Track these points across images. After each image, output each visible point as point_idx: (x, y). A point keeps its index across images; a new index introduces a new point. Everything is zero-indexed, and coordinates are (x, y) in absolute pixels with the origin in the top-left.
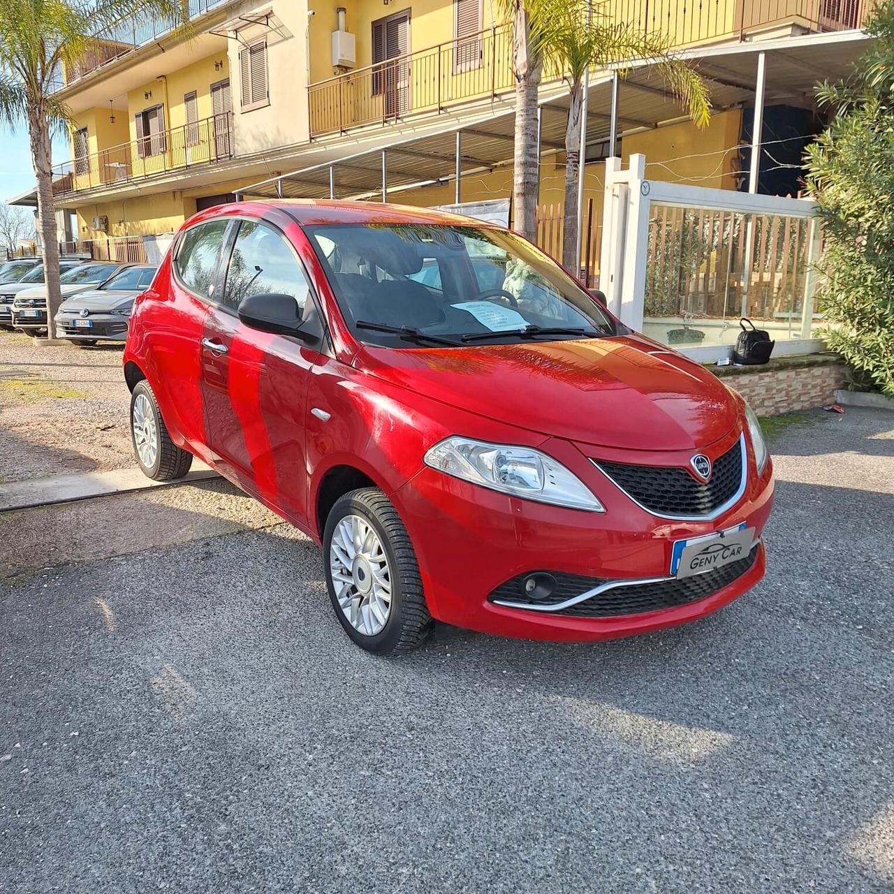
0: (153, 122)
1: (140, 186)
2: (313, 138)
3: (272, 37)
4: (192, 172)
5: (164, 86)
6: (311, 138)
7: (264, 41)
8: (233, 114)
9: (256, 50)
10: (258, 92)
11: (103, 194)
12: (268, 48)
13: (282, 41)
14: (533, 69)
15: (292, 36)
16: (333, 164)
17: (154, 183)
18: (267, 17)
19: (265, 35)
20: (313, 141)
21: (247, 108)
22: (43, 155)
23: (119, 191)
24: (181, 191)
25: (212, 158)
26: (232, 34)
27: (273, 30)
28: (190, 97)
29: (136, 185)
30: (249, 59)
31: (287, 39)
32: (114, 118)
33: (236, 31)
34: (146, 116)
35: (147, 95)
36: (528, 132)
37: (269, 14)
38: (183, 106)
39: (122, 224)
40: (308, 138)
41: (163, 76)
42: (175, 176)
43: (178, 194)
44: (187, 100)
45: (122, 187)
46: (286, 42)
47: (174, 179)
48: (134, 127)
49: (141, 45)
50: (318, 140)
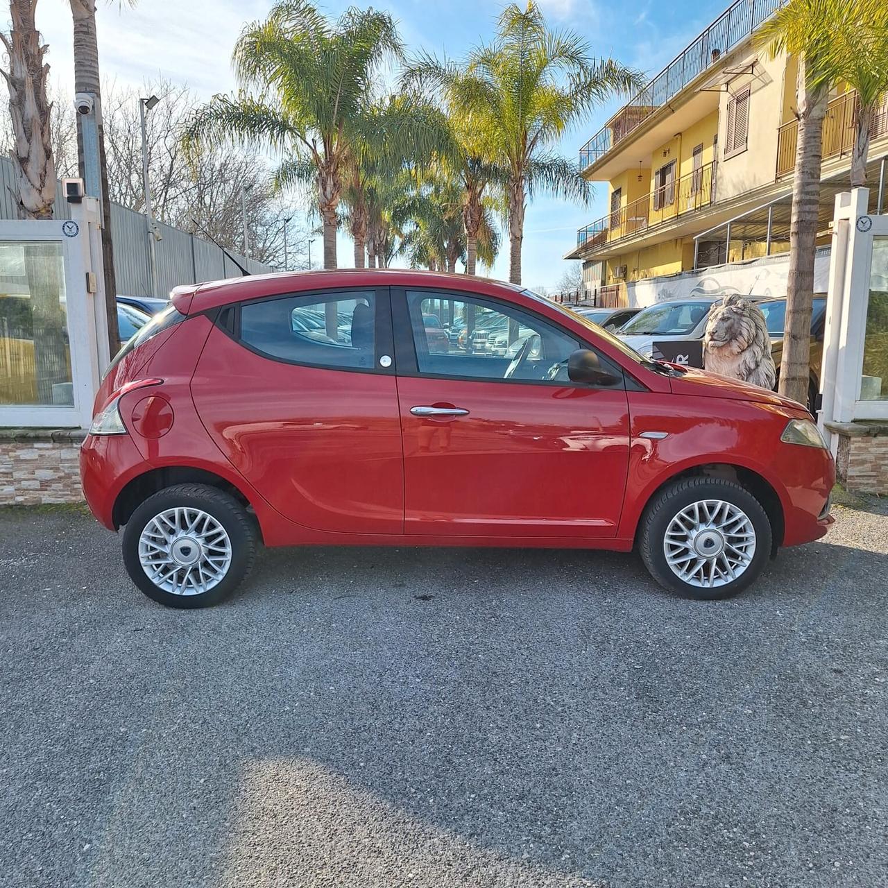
0: (668, 178)
1: (645, 237)
2: (779, 178)
3: (756, 84)
4: (683, 220)
5: (679, 142)
6: (777, 179)
7: (748, 89)
8: (718, 163)
9: (741, 99)
10: (739, 139)
11: (620, 246)
12: (751, 96)
13: (764, 86)
14: (814, 106)
15: (772, 81)
16: (773, 204)
17: (654, 234)
18: (753, 65)
19: (750, 83)
20: (779, 181)
21: (729, 155)
22: (516, 223)
23: (630, 242)
24: (682, 238)
25: (697, 206)
26: (724, 88)
27: (757, 77)
28: (697, 151)
29: (642, 236)
30: (735, 107)
31: (767, 84)
32: (641, 176)
33: (727, 84)
34: (664, 172)
35: (665, 153)
36: (805, 170)
37: (755, 62)
38: (692, 159)
39: (636, 272)
40: (774, 179)
41: (680, 134)
42: (670, 225)
43: (679, 241)
44: (695, 154)
45: (632, 239)
46: (767, 87)
47: (669, 228)
48: (654, 183)
49: (662, 106)
50: (783, 179)
